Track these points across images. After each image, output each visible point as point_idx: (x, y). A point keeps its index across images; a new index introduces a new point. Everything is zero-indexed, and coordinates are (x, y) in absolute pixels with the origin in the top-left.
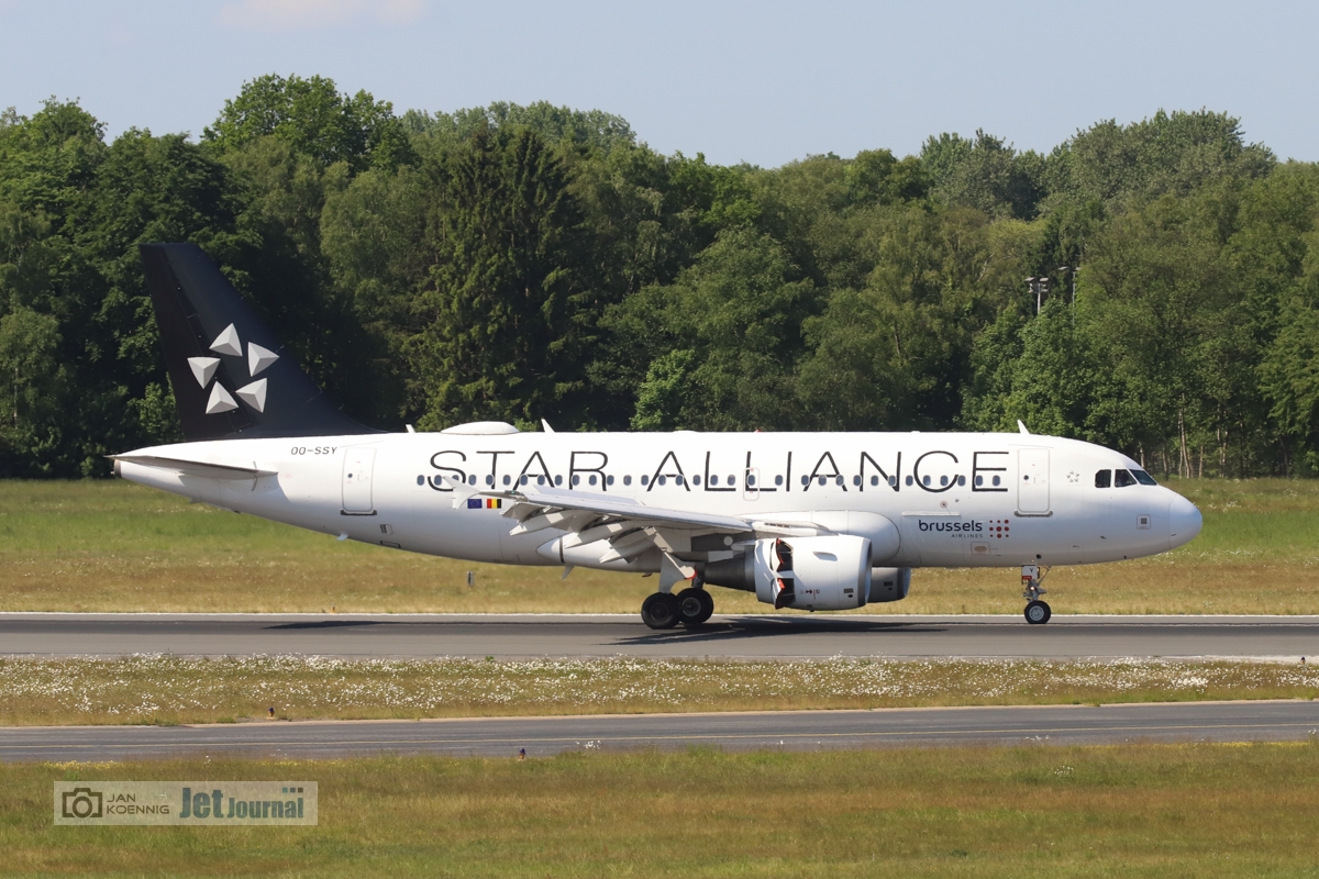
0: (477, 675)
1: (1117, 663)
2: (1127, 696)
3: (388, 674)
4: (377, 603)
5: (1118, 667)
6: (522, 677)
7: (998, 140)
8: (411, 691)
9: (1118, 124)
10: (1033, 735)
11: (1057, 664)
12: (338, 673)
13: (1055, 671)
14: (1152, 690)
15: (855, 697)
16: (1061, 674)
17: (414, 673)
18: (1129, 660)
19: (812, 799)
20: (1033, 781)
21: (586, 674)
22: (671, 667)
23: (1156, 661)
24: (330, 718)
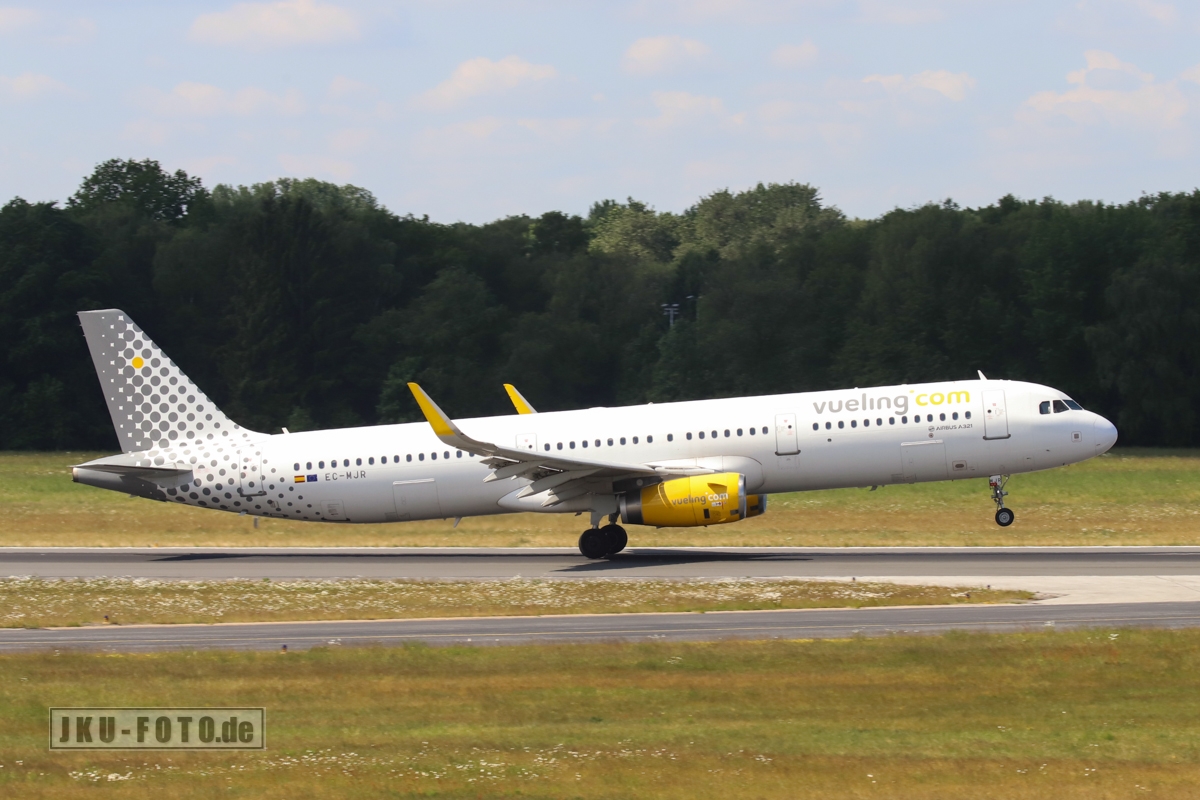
0: (257, 592)
1: (719, 582)
2: (725, 605)
3: (192, 591)
4: (187, 540)
5: (720, 585)
6: (288, 593)
7: (644, 203)
8: (207, 603)
9: (730, 192)
10: (652, 634)
11: (675, 582)
12: (156, 590)
13: (674, 588)
14: (743, 602)
15: (527, 607)
16: (677, 590)
17: (210, 590)
18: (727, 580)
19: (493, 681)
20: (653, 667)
21: (335, 591)
22: (397, 586)
23: (747, 580)
24: (149, 623)
